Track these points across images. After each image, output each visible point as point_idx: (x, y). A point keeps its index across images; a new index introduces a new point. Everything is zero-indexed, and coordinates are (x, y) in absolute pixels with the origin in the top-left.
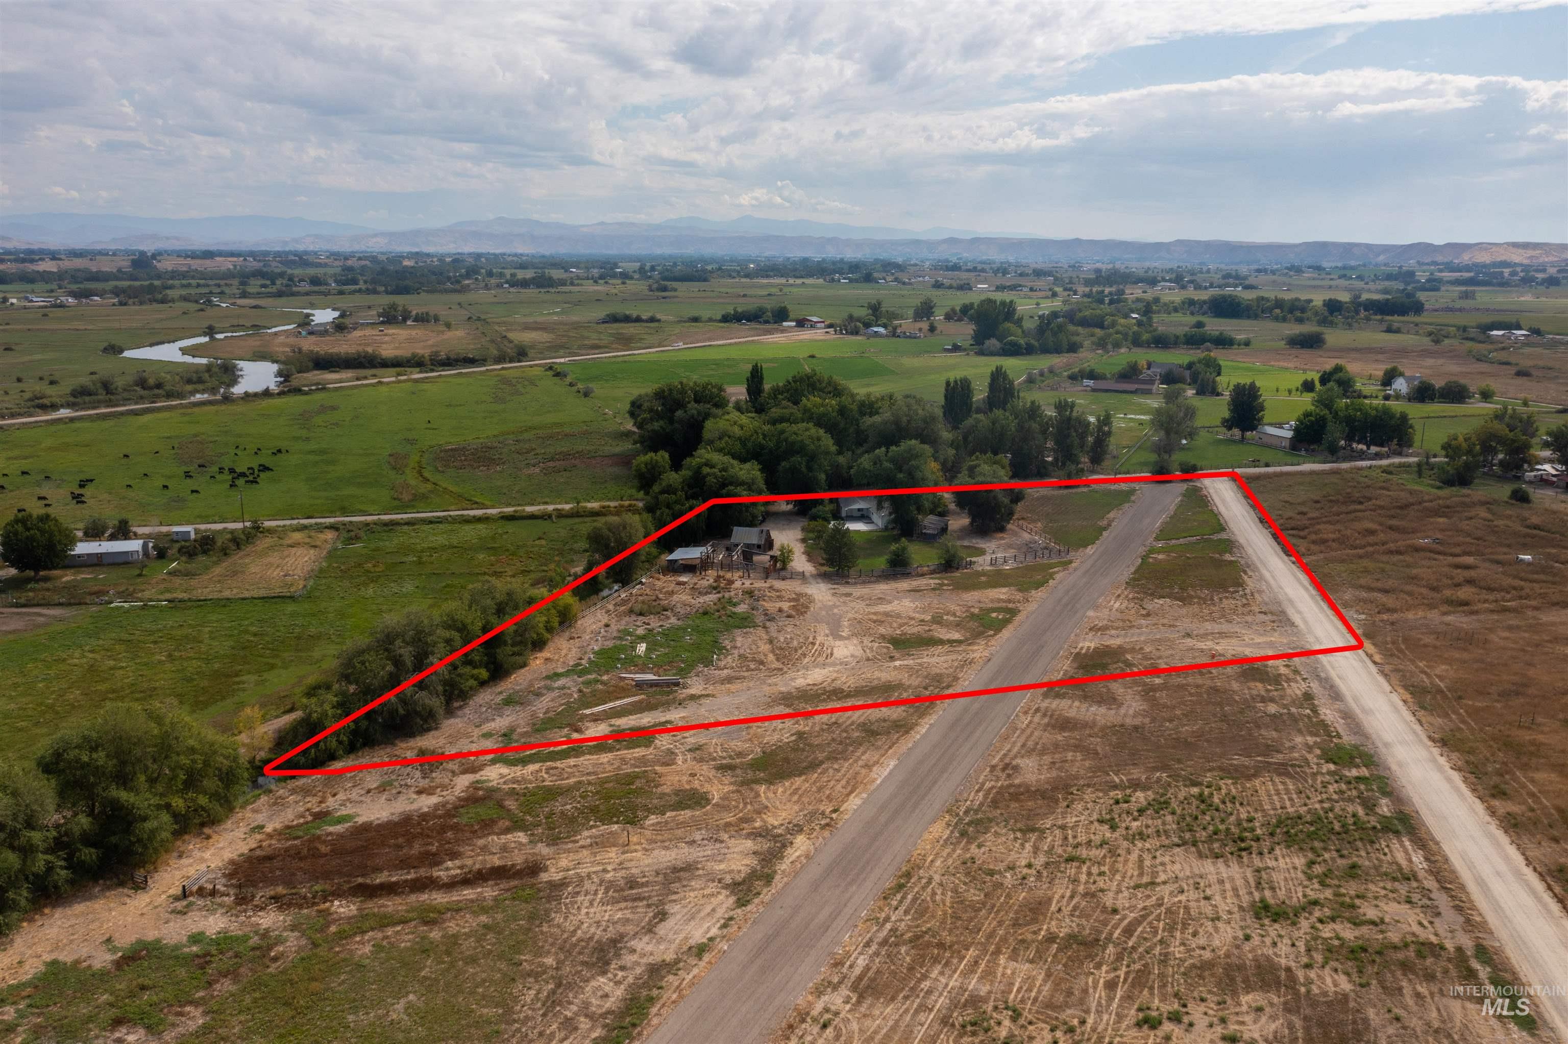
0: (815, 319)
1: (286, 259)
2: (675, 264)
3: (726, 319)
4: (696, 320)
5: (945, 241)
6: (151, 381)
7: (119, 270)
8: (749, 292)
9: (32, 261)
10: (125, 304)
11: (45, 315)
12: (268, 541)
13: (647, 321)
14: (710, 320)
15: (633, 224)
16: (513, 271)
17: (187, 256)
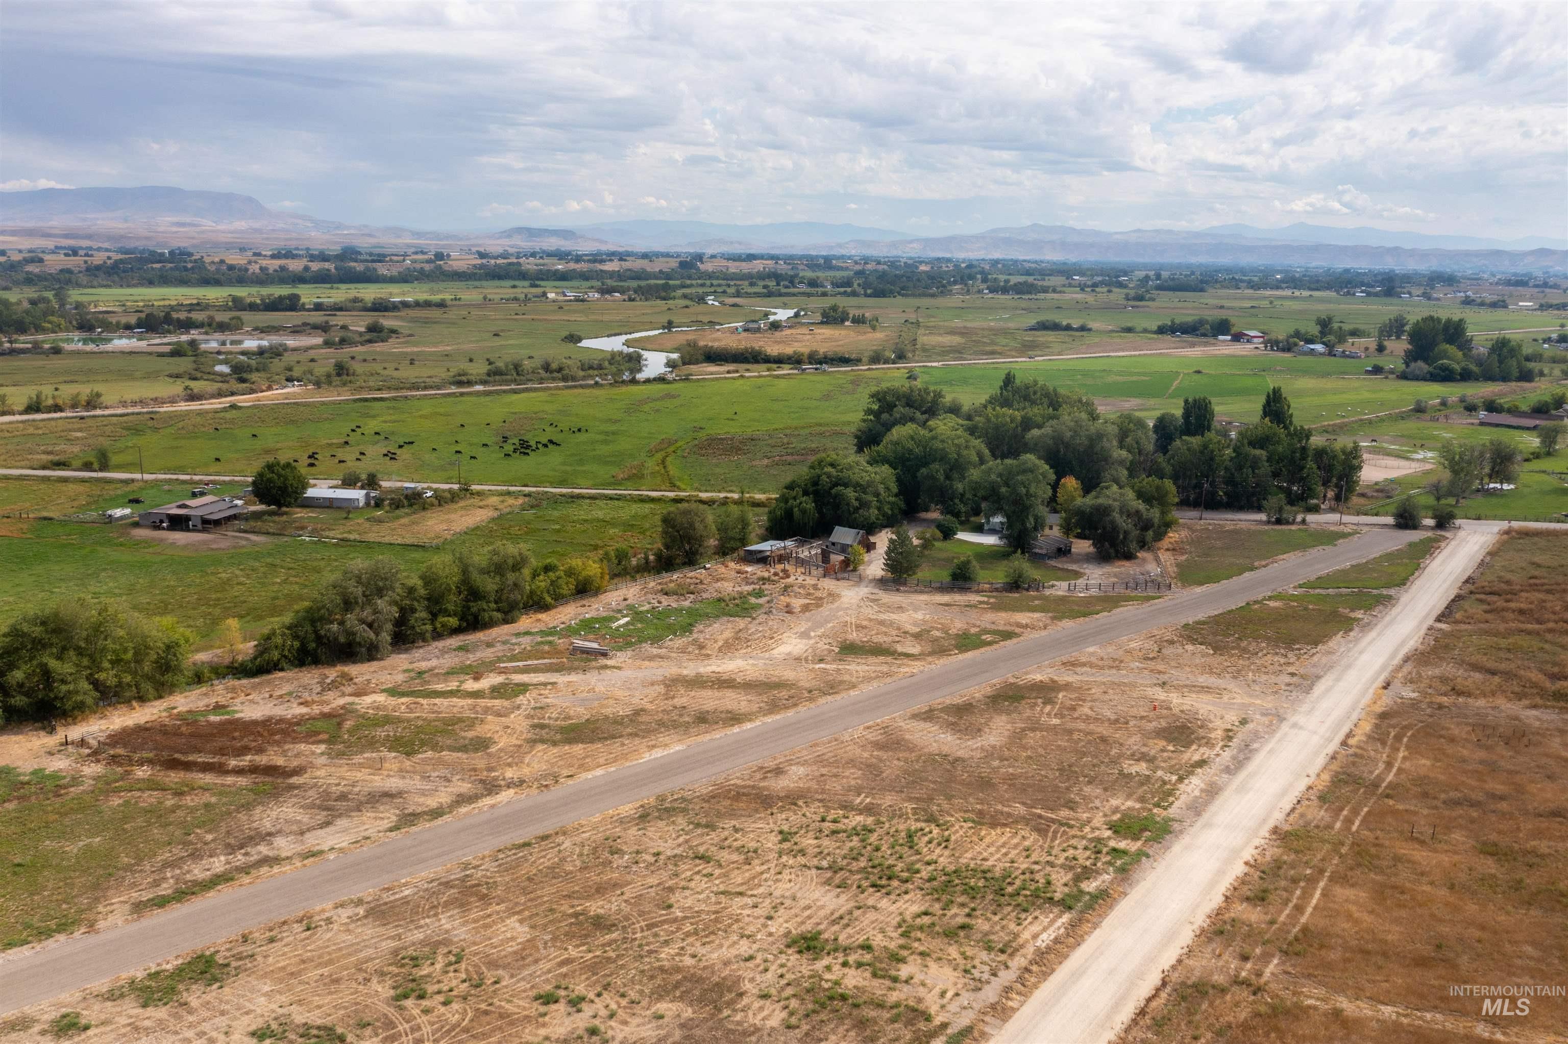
0: (1252, 333)
1: (812, 262)
2: (1193, 273)
3: (1161, 330)
4: (1129, 330)
5: (1533, 253)
6: (554, 366)
7: (661, 271)
8: (1226, 303)
9: (602, 261)
10: (633, 300)
11: (561, 308)
12: (475, 501)
13: (1077, 330)
14: (1145, 331)
15: (1170, 232)
16: (1007, 277)
17: (728, 259)
